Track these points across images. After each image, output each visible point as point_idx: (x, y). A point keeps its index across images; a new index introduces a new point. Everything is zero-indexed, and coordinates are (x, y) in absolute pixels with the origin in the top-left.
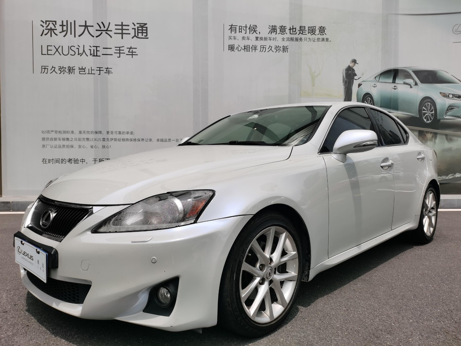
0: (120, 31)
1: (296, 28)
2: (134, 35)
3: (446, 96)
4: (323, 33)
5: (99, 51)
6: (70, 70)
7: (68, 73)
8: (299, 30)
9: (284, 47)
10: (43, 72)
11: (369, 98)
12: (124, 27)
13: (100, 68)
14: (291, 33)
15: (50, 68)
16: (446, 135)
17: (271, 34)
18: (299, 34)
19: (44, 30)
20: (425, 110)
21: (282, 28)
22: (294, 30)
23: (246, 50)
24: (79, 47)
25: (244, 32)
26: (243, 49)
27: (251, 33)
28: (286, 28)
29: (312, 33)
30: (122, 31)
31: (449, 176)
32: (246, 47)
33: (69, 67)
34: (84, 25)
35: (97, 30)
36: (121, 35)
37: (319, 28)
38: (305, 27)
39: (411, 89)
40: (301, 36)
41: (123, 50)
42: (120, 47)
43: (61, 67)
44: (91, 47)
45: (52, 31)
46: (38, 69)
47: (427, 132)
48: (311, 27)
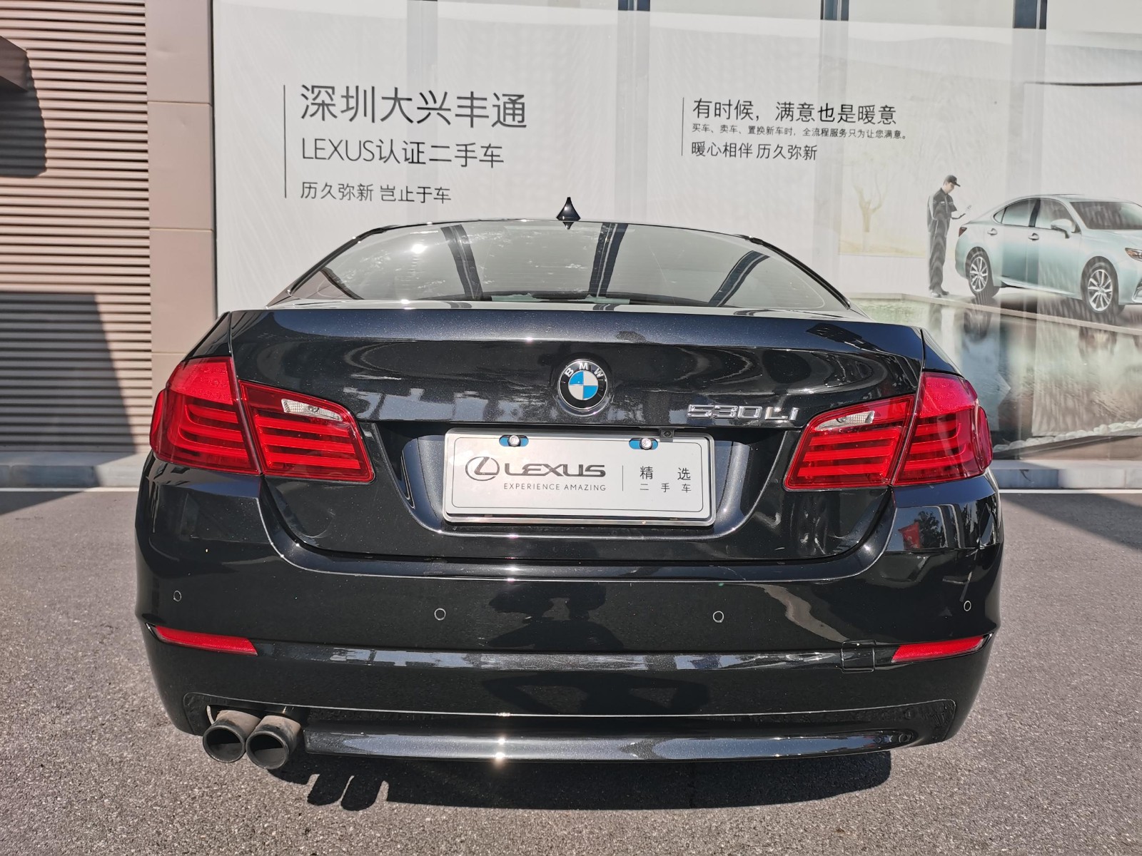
0: (468, 111)
1: (832, 109)
2: (496, 119)
3: (1138, 256)
4: (890, 120)
5: (423, 152)
6: (363, 192)
7: (357, 197)
8: (840, 112)
9: (807, 149)
10: (305, 195)
11: (981, 258)
12: (476, 103)
13: (424, 188)
14: (824, 118)
15: (320, 187)
17: (782, 120)
18: (838, 122)
19: (308, 106)
20: (1094, 285)
21: (804, 108)
22: (830, 113)
23: (728, 153)
24: (382, 142)
25: (724, 115)
26: (722, 151)
27: (739, 117)
28: (814, 109)
29: (866, 120)
30: (472, 111)
32: (728, 148)
33: (361, 185)
34: (393, 96)
35: (419, 108)
36: (469, 119)
37: (882, 109)
38: (852, 106)
39: (1067, 239)
40: (843, 125)
41: (474, 151)
42: (466, 145)
43: (343, 185)
44: (407, 144)
45: (326, 108)
46: (295, 189)
48: (866, 107)
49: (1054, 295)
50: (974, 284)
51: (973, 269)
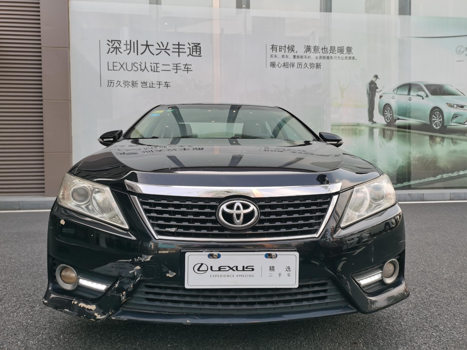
0: (177, 50)
1: (327, 48)
2: (189, 53)
3: (452, 106)
4: (350, 53)
5: (159, 67)
6: (134, 84)
7: (131, 86)
8: (330, 49)
9: (317, 64)
10: (109, 85)
11: (389, 108)
12: (181, 47)
13: (159, 82)
14: (324, 52)
15: (115, 82)
16: (452, 139)
17: (306, 53)
18: (330, 53)
19: (110, 49)
21: (315, 48)
22: (326, 50)
23: (285, 66)
24: (141, 63)
25: (283, 51)
26: (283, 66)
27: (289, 52)
28: (319, 48)
29: (341, 53)
30: (179, 50)
31: (455, 173)
32: (285, 64)
33: (133, 81)
34: (146, 44)
35: (157, 49)
36: (178, 53)
37: (347, 48)
38: (335, 47)
39: (423, 100)
40: (331, 55)
41: (180, 67)
42: (177, 64)
43: (125, 81)
44: (152, 64)
45: (117, 49)
46: (105, 83)
47: (436, 137)
48: (340, 47)
49: (419, 123)
50: (386, 118)
51: (386, 113)
